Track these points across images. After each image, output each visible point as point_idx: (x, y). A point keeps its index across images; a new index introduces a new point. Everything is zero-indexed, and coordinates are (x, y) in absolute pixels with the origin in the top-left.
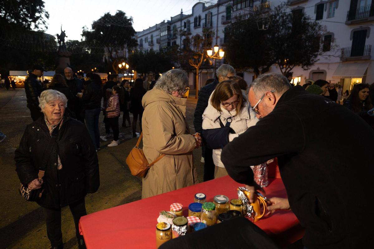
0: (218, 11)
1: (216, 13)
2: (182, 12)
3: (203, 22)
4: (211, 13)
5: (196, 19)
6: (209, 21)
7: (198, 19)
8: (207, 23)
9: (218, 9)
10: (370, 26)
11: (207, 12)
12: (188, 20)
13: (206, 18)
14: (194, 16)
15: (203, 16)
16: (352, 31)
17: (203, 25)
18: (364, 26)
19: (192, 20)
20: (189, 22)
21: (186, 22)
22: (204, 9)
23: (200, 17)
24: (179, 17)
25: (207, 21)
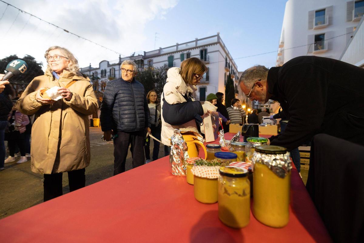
0: (119, 68)
1: (118, 69)
2: (90, 66)
3: (108, 74)
4: (114, 69)
5: (102, 72)
6: (113, 74)
7: (104, 72)
8: (112, 75)
9: (119, 66)
10: (207, 86)
11: (111, 68)
12: (96, 71)
13: (110, 72)
14: (101, 69)
15: (108, 70)
16: (199, 88)
17: (108, 76)
18: (204, 85)
19: (99, 71)
20: (97, 73)
21: (94, 72)
22: (109, 65)
23: (105, 71)
24: (88, 68)
25: (112, 73)
